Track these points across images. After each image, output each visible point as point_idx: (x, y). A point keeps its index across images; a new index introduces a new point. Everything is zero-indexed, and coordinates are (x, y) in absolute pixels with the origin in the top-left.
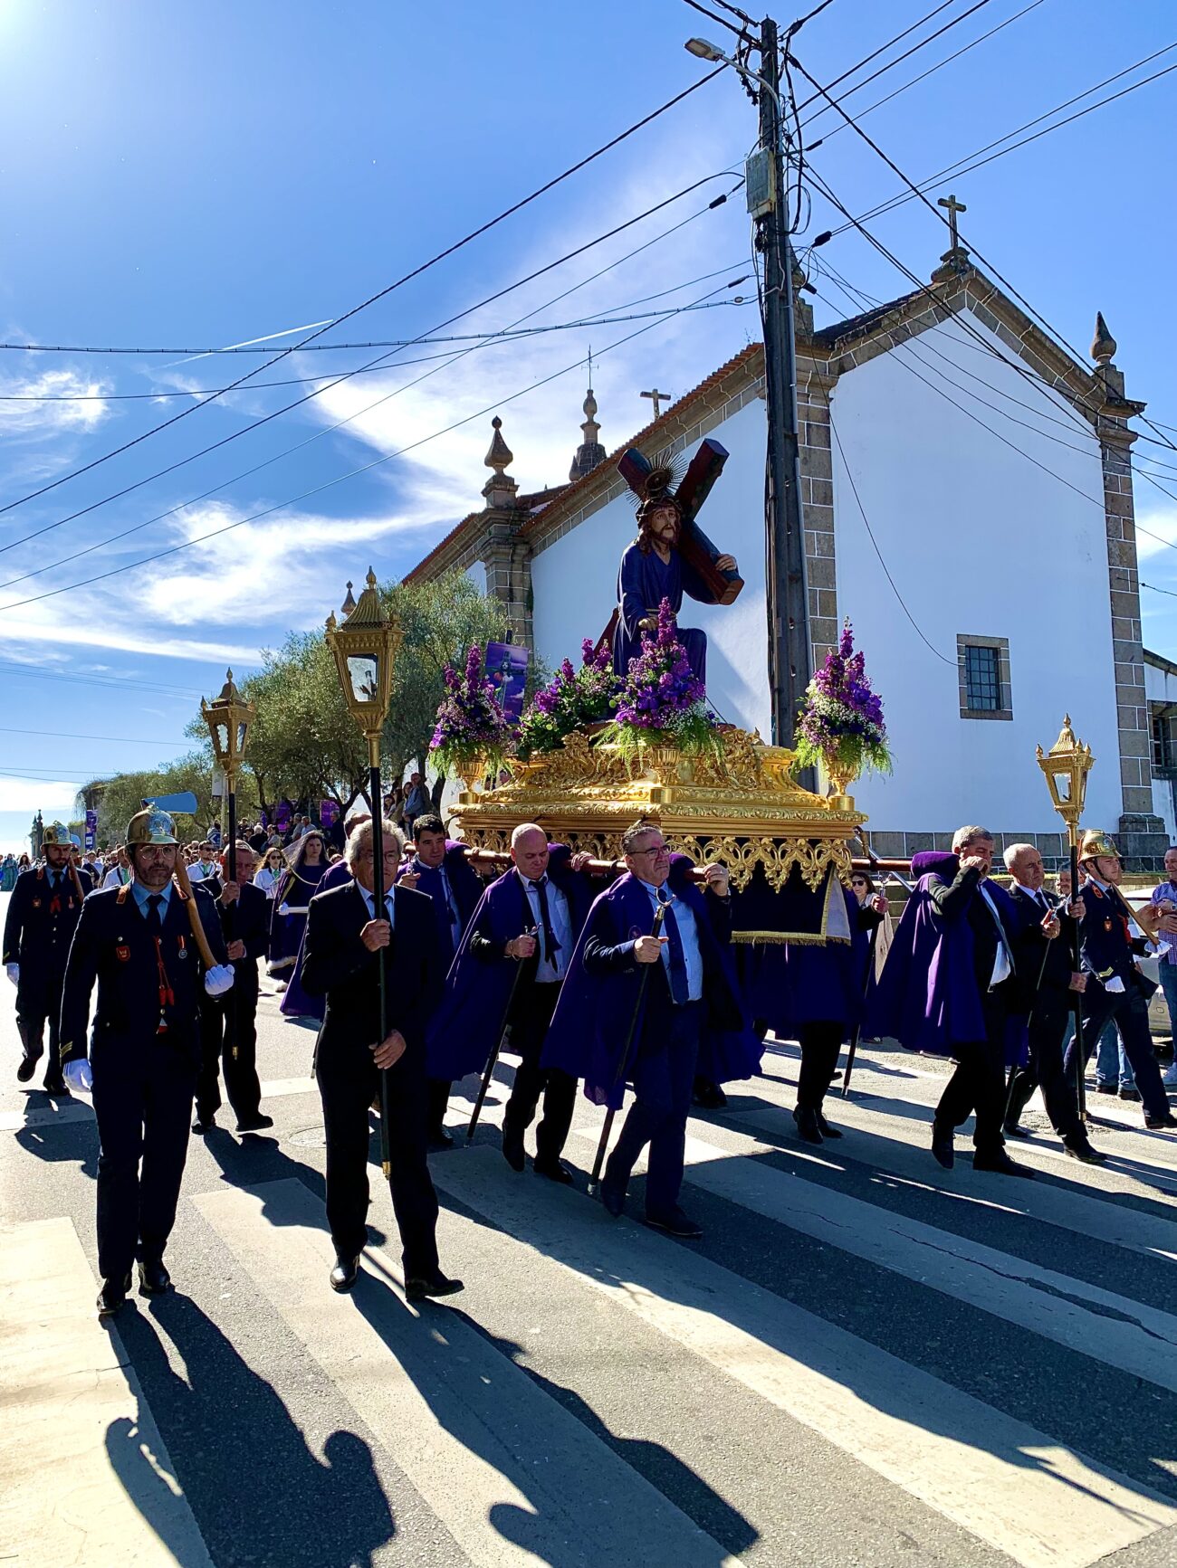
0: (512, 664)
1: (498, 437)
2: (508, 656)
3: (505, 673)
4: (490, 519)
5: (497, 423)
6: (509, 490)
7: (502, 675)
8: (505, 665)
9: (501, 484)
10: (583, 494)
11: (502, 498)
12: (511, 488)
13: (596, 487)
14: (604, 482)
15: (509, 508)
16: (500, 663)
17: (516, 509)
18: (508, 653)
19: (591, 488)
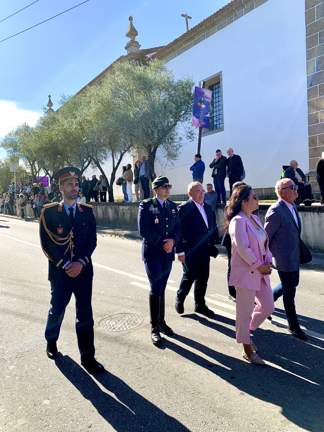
0: (205, 99)
1: (131, 24)
2: (203, 94)
3: (203, 103)
4: (130, 58)
5: (131, 19)
6: (137, 47)
7: (202, 104)
8: (203, 99)
9: (134, 44)
10: (179, 44)
11: (134, 49)
12: (138, 46)
13: (188, 40)
14: (192, 37)
15: (137, 54)
16: (201, 97)
17: (140, 54)
18: (203, 93)
19: (184, 41)
